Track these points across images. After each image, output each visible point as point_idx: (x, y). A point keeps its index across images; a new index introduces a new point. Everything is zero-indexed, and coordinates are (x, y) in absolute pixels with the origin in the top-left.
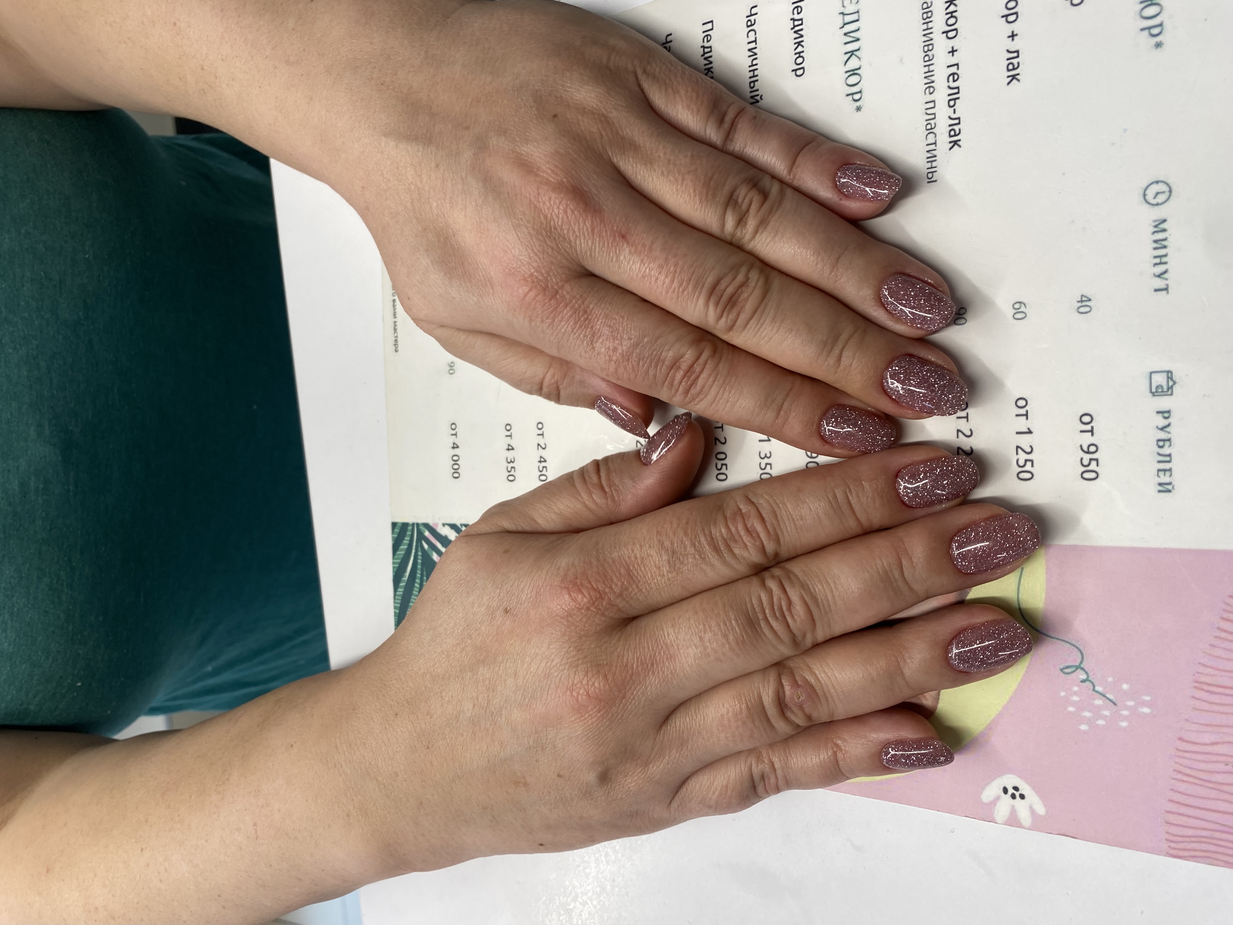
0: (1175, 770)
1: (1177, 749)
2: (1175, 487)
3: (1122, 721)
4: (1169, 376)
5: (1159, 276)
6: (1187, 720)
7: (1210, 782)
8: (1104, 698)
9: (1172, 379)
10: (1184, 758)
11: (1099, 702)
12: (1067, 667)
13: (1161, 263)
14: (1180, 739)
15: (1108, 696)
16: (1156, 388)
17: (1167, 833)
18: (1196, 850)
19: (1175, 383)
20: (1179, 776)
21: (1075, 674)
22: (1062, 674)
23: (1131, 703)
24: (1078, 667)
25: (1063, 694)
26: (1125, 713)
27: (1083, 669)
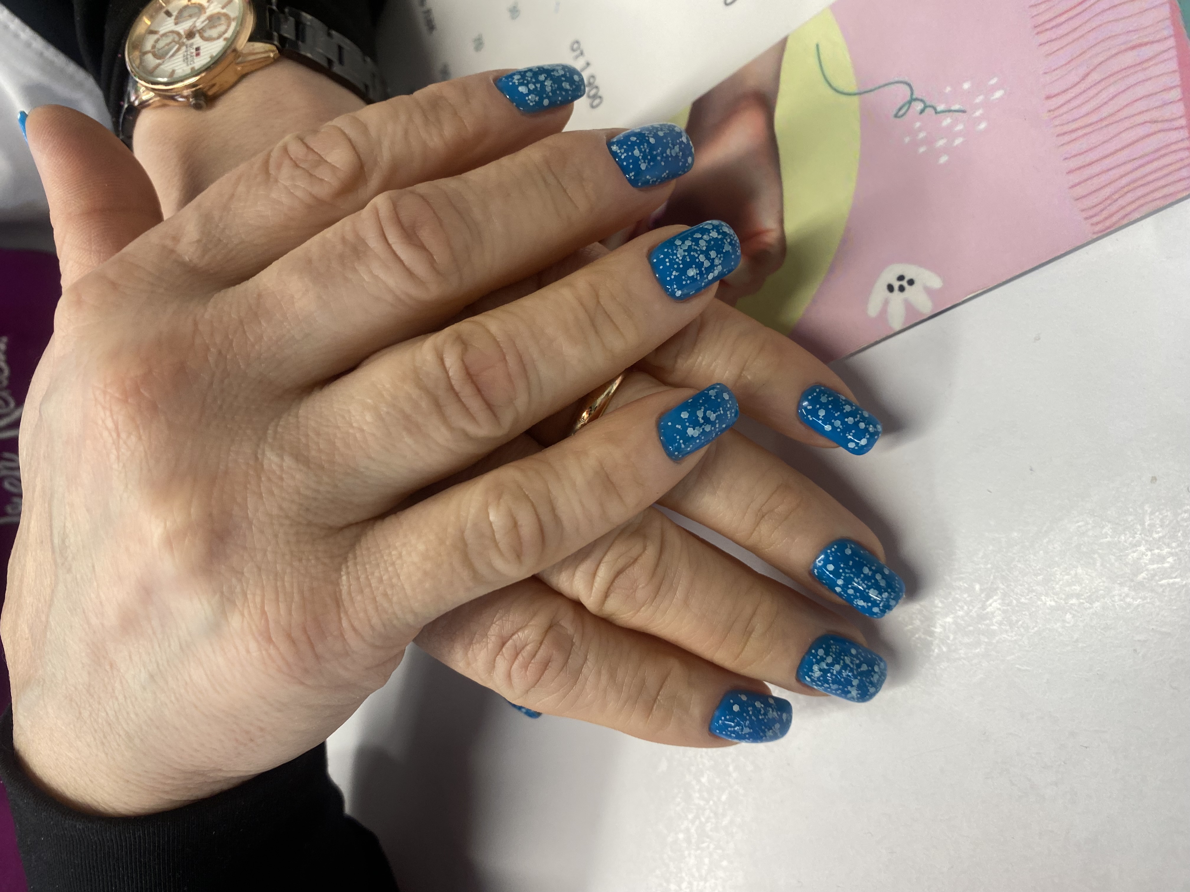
0: (1058, 136)
1: (1050, 111)
3: (979, 124)
6: (1045, 73)
7: (1101, 120)
8: (951, 114)
10: (1062, 115)
11: (947, 121)
12: (900, 109)
14: (1048, 97)
15: (953, 108)
17: (1083, 210)
18: (1123, 208)
20: (1067, 138)
21: (911, 110)
22: (898, 120)
23: (979, 99)
24: (910, 102)
25: (907, 140)
26: (978, 113)
27: (917, 99)
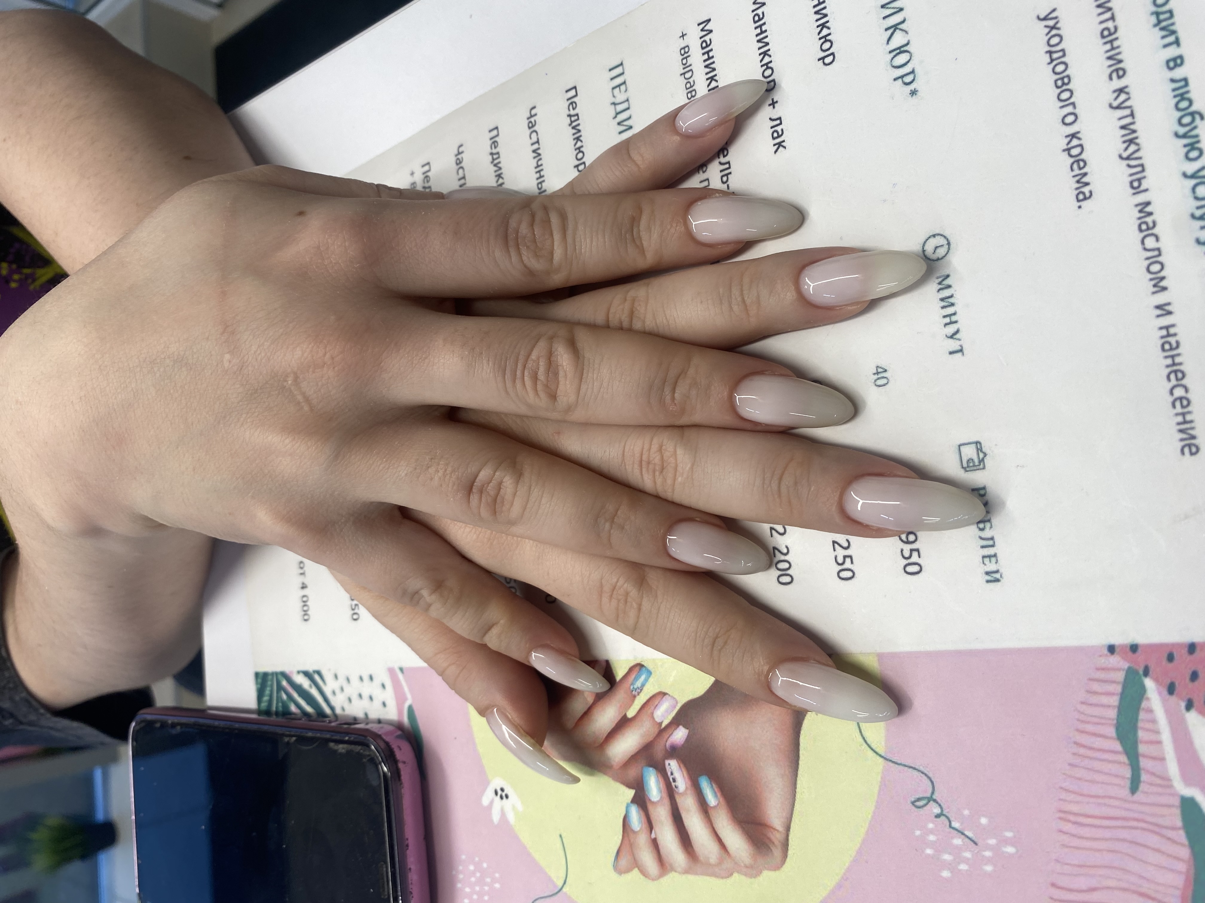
1: (1051, 898)
2: (1002, 576)
3: (986, 864)
4: (979, 447)
5: (951, 337)
6: (1057, 861)
8: (963, 836)
9: (981, 451)
11: (958, 841)
12: (919, 800)
13: (951, 323)
14: (1053, 885)
15: (967, 833)
16: (967, 463)
19: (985, 455)
21: (928, 806)
22: (913, 808)
23: (992, 842)
24: (929, 799)
25: (918, 833)
26: (988, 854)
27: (935, 801)
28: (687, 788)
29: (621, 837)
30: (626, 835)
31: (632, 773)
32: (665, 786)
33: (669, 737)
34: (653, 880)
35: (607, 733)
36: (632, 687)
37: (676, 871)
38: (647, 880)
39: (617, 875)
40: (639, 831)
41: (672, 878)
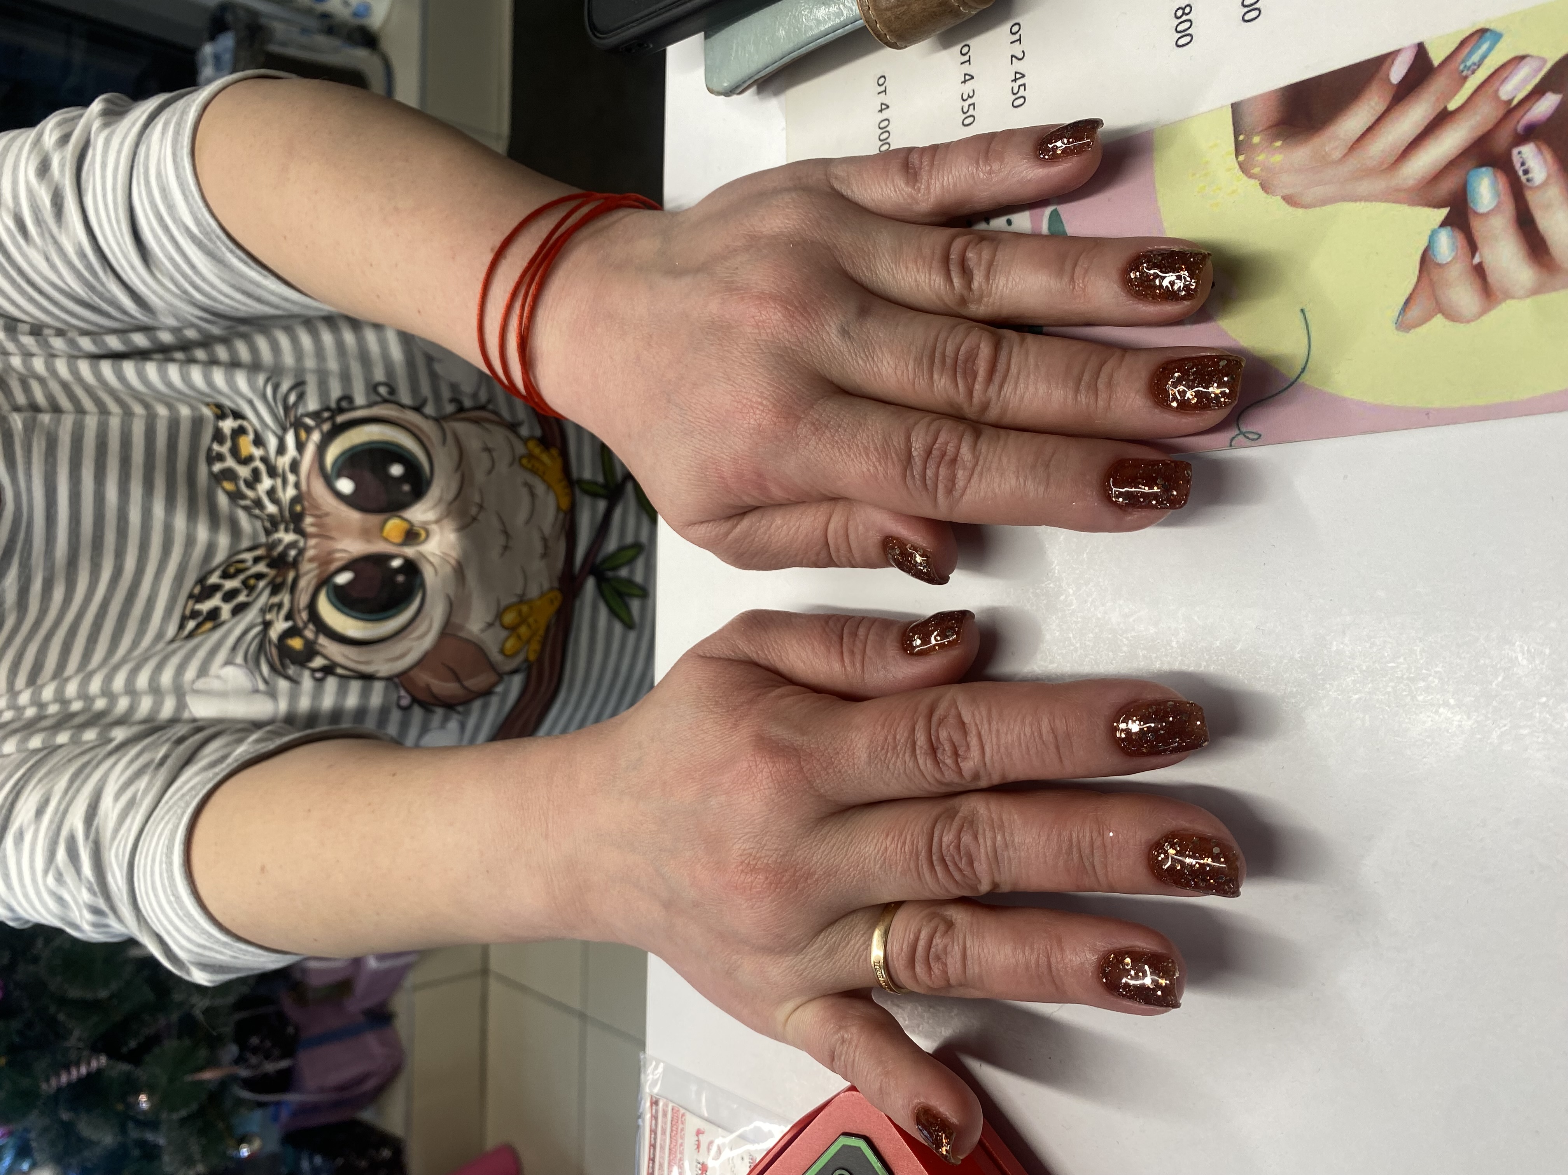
28: (1549, 176)
29: (1414, 279)
30: (1425, 273)
31: (1447, 186)
32: (1507, 185)
33: (1523, 116)
34: (1468, 322)
35: (1407, 144)
36: (1462, 67)
37: (1513, 298)
38: (1458, 324)
39: (1401, 334)
40: (1451, 261)
41: (1505, 310)
